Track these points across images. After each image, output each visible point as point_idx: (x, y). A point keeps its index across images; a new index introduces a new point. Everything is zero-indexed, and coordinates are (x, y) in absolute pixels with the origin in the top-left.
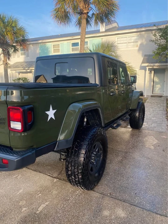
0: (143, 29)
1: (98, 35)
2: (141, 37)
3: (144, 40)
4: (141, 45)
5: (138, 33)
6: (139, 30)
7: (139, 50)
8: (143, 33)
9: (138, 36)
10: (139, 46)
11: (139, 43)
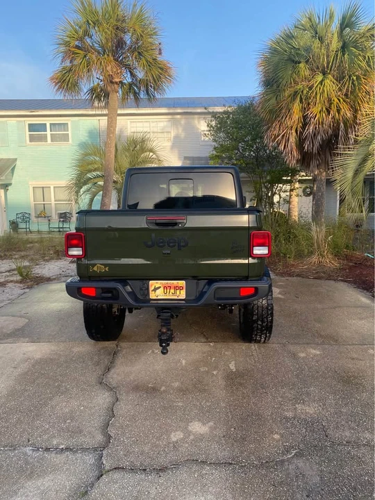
0: (179, 111)
1: (91, 112)
2: (175, 123)
3: (180, 131)
4: (176, 137)
5: (170, 117)
6: (171, 111)
7: (172, 147)
8: (178, 116)
9: (169, 121)
10: (172, 139)
11: (173, 134)
